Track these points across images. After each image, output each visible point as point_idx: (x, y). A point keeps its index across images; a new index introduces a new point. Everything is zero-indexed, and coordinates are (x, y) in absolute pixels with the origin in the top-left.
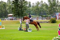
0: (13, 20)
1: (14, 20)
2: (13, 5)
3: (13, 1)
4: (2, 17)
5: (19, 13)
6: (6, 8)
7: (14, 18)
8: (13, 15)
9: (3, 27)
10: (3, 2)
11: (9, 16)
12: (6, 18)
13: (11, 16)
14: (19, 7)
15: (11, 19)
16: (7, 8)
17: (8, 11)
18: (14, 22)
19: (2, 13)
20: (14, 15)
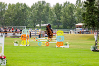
0: (83, 33)
1: (85, 34)
2: (86, 8)
3: (85, 3)
4: (66, 28)
5: (93, 22)
6: (73, 13)
7: (85, 31)
8: (83, 26)
9: (66, 44)
10: (69, 3)
11: (78, 27)
12: (71, 30)
13: (80, 27)
14: (95, 12)
15: (80, 32)
16: (75, 13)
17: (76, 19)
18: (85, 37)
19: (67, 21)
20: (86, 26)
